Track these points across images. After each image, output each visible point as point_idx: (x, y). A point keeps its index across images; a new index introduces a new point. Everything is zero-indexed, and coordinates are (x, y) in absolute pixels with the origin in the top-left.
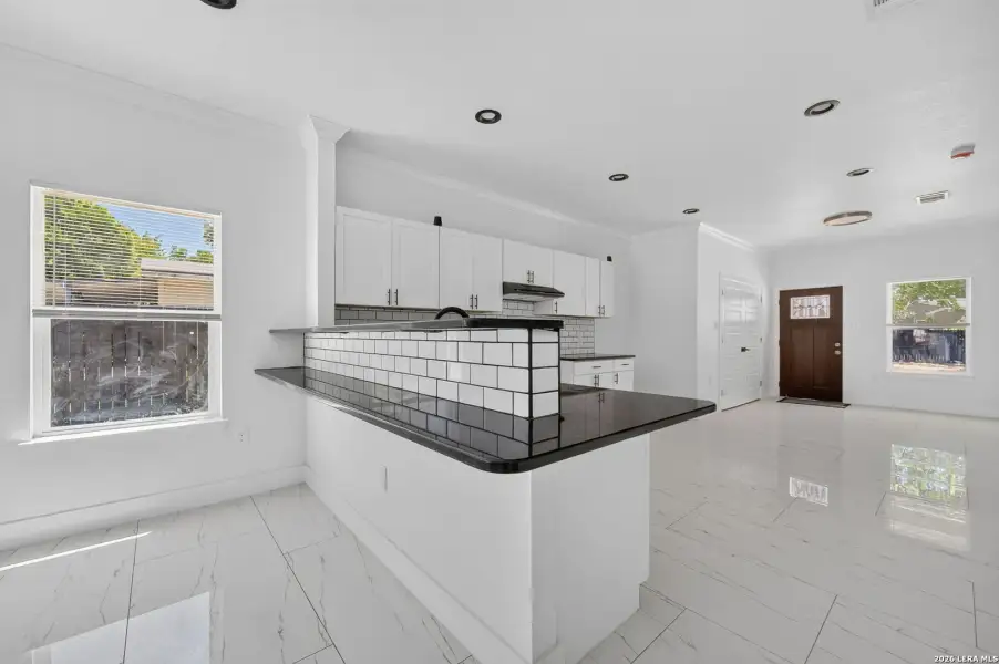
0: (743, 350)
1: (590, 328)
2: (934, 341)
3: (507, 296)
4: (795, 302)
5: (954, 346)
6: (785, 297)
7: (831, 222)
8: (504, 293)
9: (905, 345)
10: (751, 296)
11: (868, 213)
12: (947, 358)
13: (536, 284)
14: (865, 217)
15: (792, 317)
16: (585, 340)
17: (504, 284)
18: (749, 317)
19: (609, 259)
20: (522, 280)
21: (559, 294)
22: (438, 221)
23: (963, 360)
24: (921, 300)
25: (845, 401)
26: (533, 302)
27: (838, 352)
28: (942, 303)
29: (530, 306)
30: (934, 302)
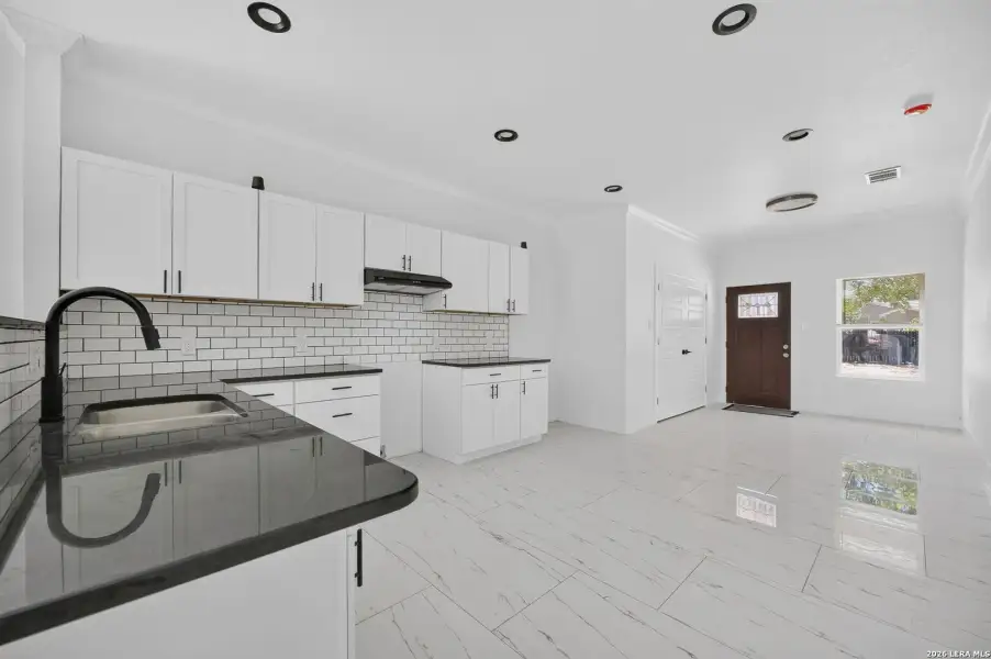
0: (684, 352)
1: (503, 327)
2: (887, 343)
3: (369, 286)
4: (743, 299)
5: (907, 348)
6: (733, 294)
7: (774, 207)
8: (365, 283)
9: (857, 348)
10: (695, 293)
11: (814, 197)
12: (899, 359)
13: (414, 271)
14: (810, 201)
15: (740, 316)
16: (496, 341)
17: (366, 271)
18: (693, 316)
19: (524, 245)
20: (395, 266)
21: (447, 285)
22: (258, 184)
23: (916, 363)
24: (875, 301)
25: (793, 408)
26: (422, 295)
27: (786, 355)
28: (896, 305)
29: (418, 300)
30: (888, 304)
